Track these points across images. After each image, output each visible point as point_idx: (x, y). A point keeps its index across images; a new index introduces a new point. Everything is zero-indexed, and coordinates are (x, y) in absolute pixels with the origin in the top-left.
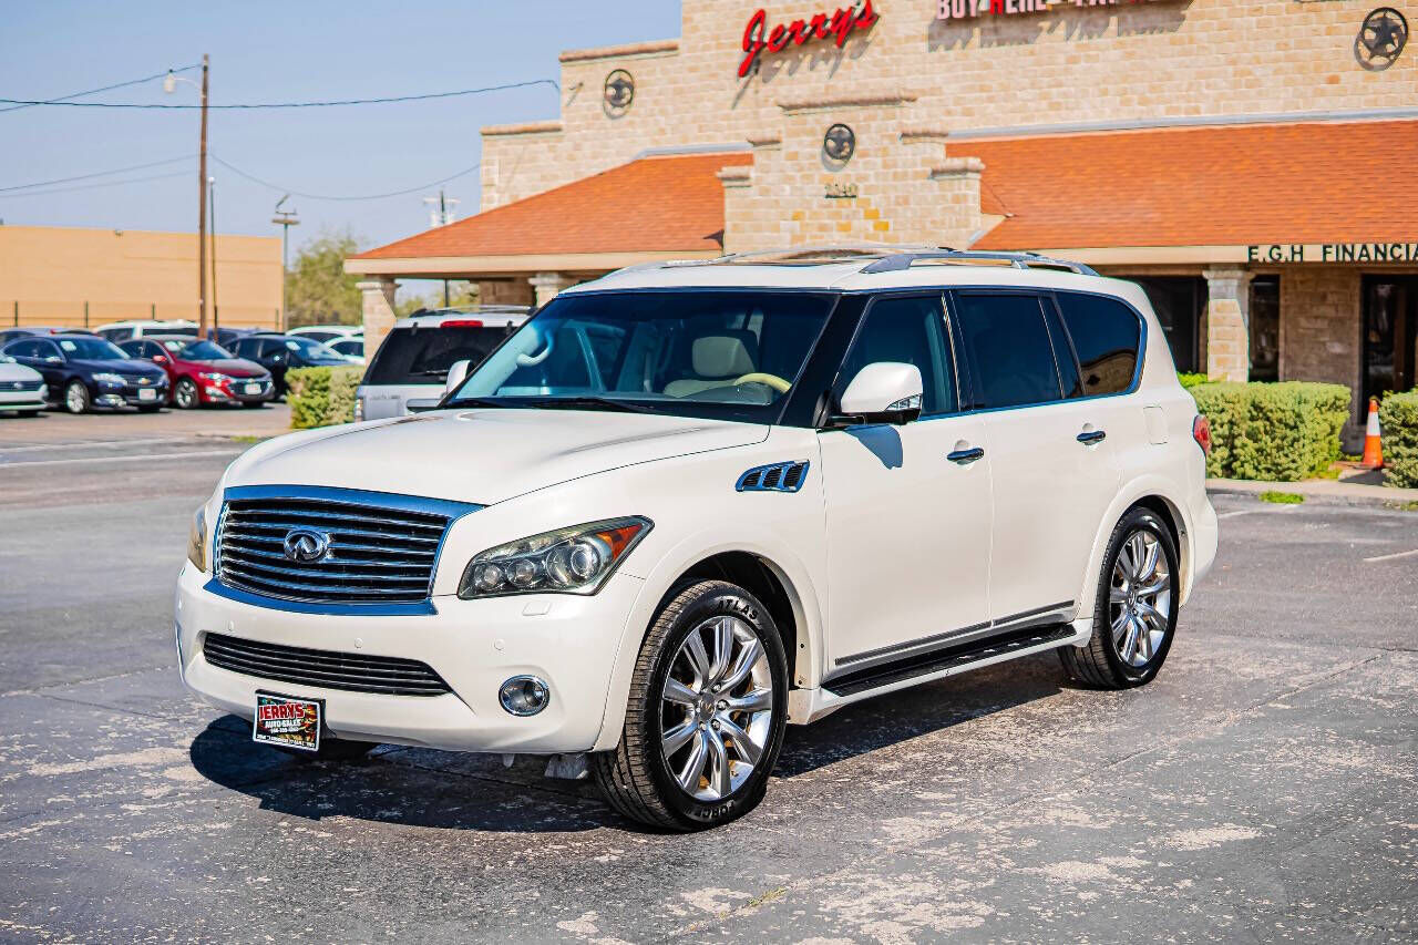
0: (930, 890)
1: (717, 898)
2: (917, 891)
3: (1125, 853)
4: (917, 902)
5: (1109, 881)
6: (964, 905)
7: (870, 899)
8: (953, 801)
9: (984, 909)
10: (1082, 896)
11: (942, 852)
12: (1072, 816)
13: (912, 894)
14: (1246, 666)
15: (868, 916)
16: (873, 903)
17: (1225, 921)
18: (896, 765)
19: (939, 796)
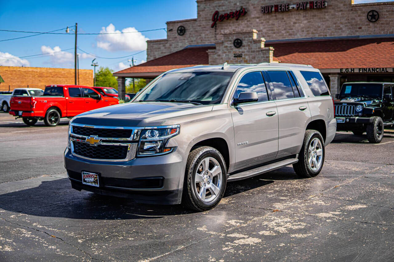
0: (289, 220)
1: (235, 222)
2: (286, 220)
3: (336, 211)
4: (286, 222)
5: (334, 217)
6: (299, 223)
7: (275, 222)
8: (289, 199)
9: (305, 224)
10: (327, 221)
11: (289, 211)
12: (319, 202)
14: (353, 168)
15: (275, 226)
17: (364, 226)
18: (272, 191)
19: (285, 198)
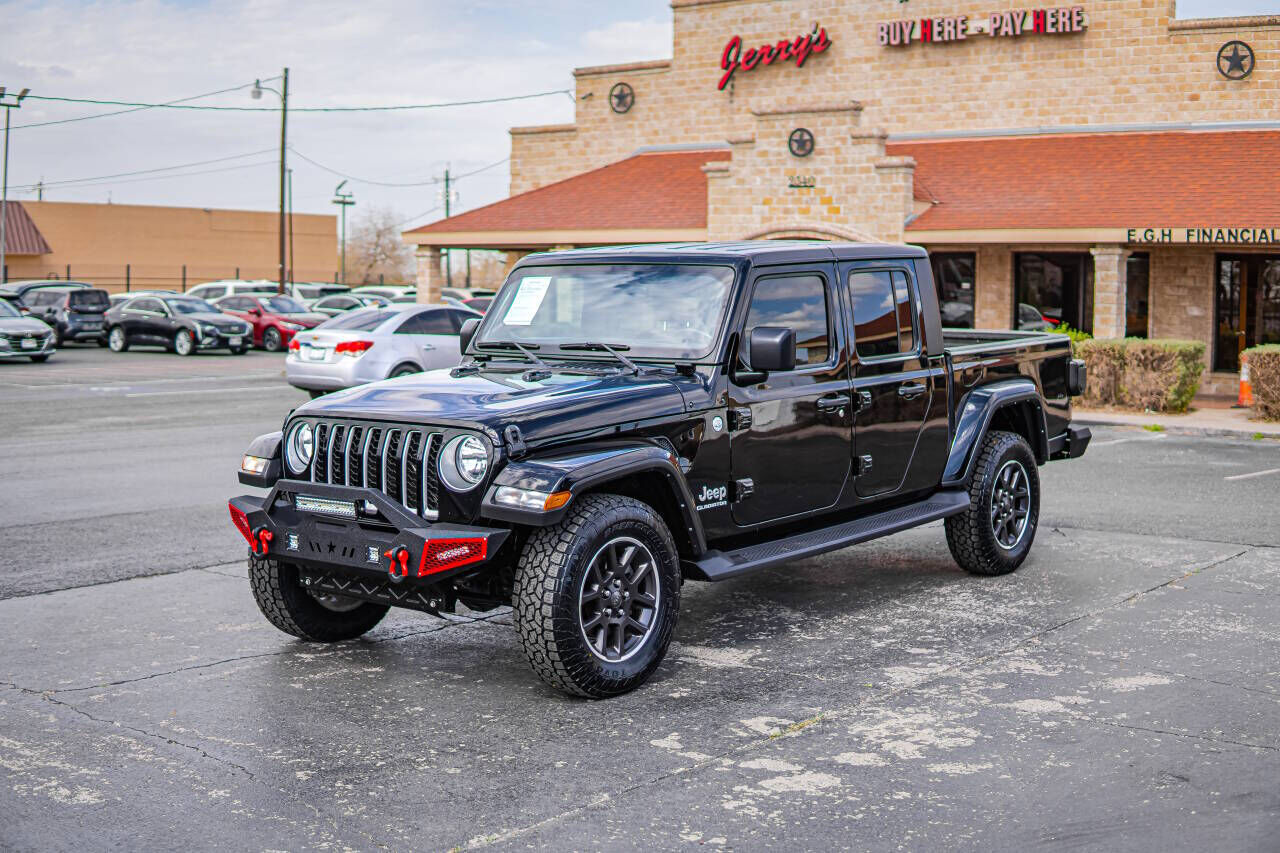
0: (930, 719)
1: (767, 724)
2: (920, 719)
3: (1073, 694)
4: (921, 727)
5: (1065, 714)
6: (957, 730)
7: (885, 725)
8: (936, 654)
9: (973, 733)
10: (1046, 724)
11: (934, 691)
12: (1029, 666)
13: (917, 722)
14: (1146, 557)
15: (886, 737)
16: (887, 728)
17: (1156, 743)
18: (887, 629)
19: (924, 651)
